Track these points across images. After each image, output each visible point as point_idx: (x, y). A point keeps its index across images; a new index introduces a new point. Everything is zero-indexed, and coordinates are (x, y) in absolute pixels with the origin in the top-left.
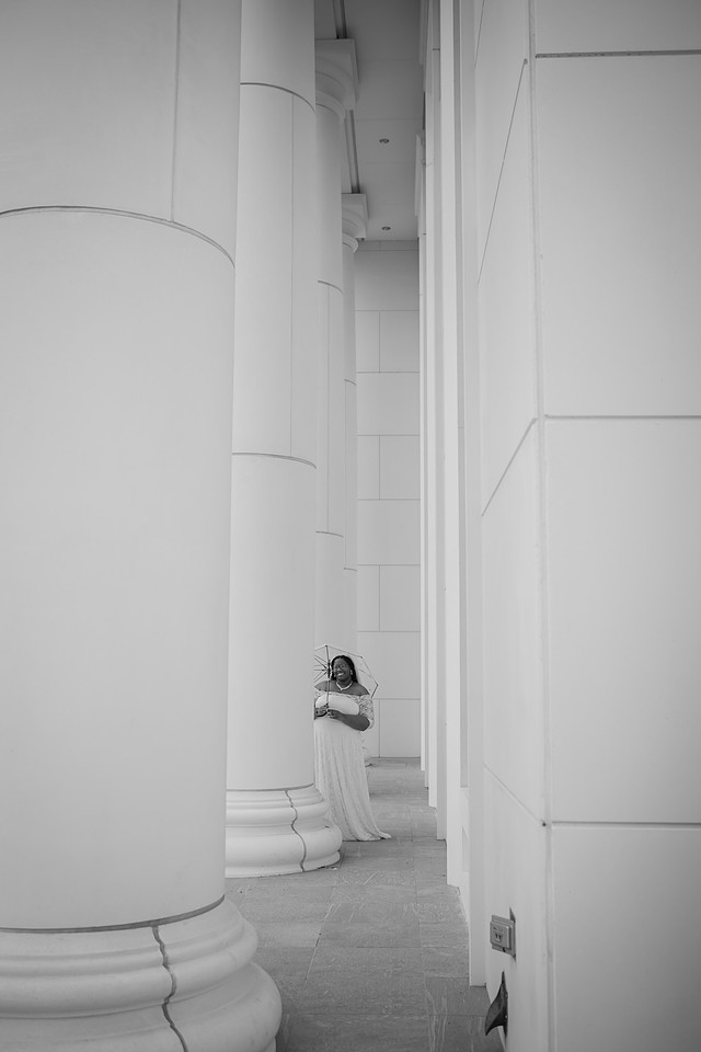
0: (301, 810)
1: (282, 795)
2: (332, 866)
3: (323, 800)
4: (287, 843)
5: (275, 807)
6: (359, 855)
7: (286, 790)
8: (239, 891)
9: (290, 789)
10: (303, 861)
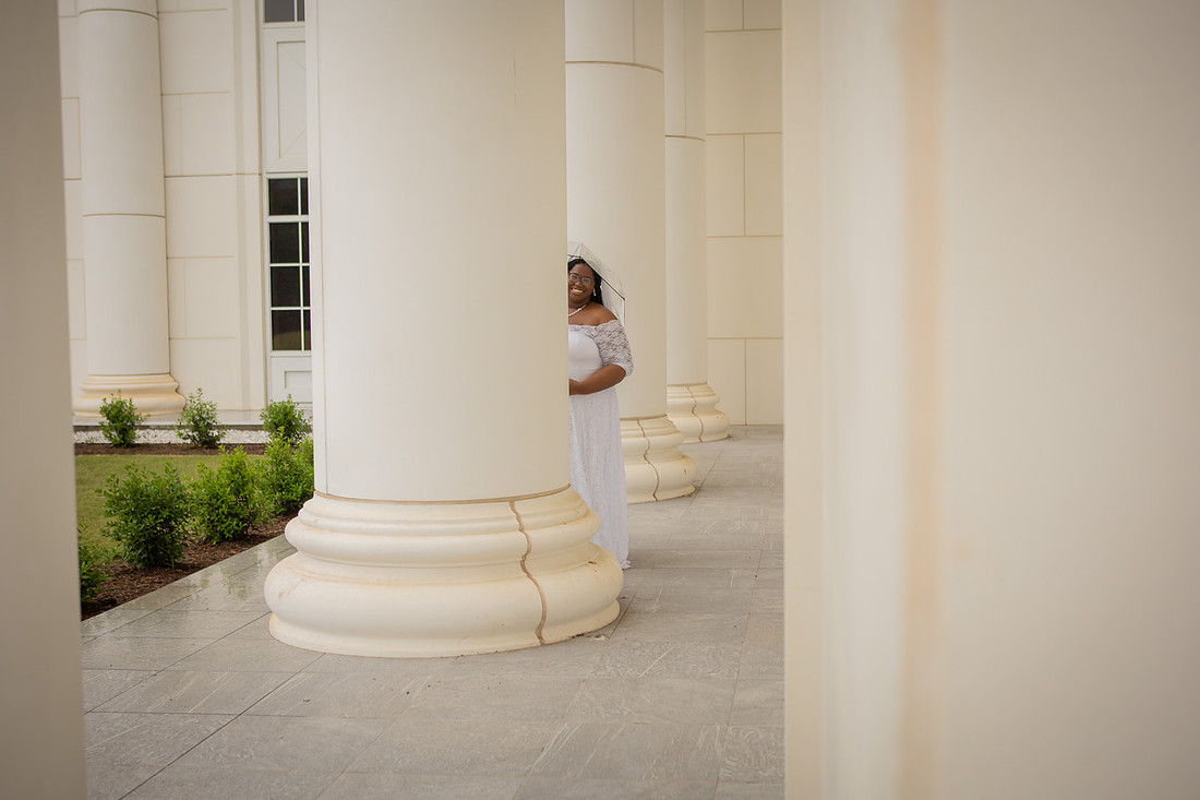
0: (539, 536)
1: (504, 510)
2: (597, 633)
3: (586, 514)
4: (511, 595)
5: (488, 531)
6: (654, 607)
7: (512, 501)
8: (404, 690)
9: (518, 498)
10: (540, 627)
